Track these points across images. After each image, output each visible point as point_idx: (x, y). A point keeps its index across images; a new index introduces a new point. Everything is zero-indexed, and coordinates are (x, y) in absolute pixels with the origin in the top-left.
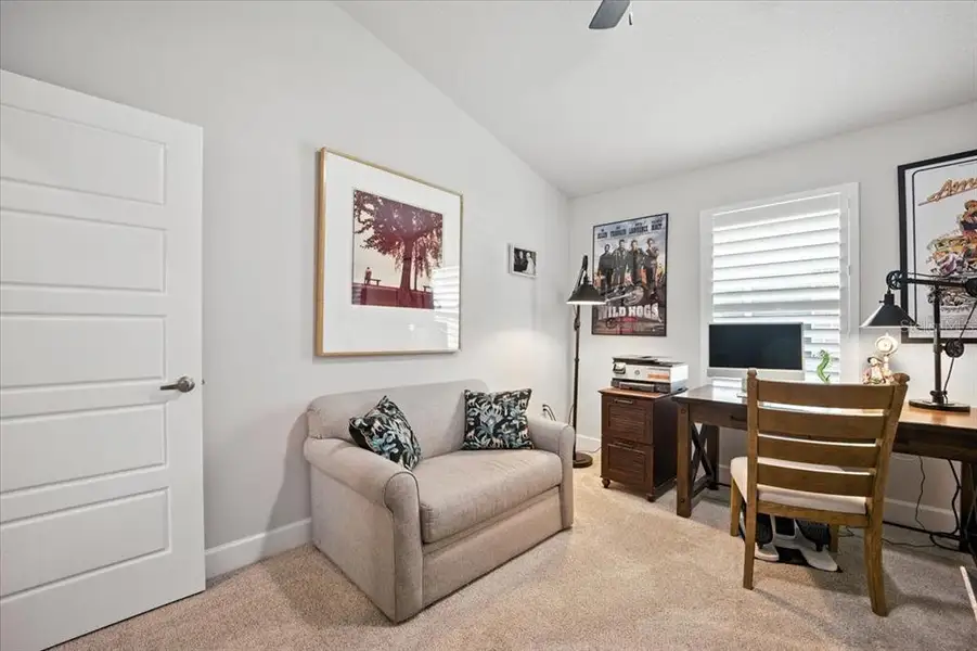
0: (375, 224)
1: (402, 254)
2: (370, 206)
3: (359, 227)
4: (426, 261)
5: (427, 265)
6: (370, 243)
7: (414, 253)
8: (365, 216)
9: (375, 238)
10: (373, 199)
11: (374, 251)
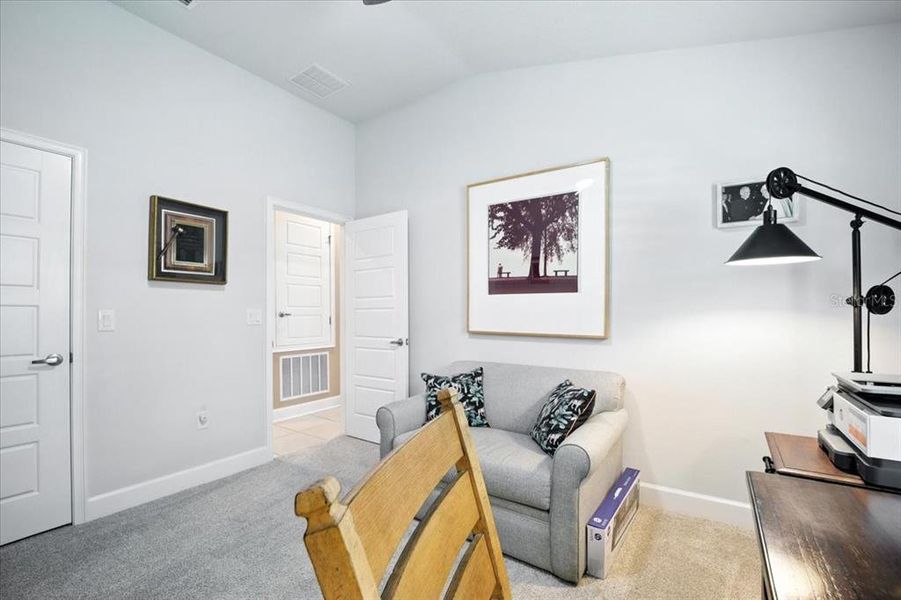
0: (505, 227)
1: (530, 246)
2: (501, 214)
3: (493, 233)
4: (557, 245)
5: (558, 249)
6: (501, 244)
7: (543, 241)
8: (497, 223)
9: (504, 238)
10: (502, 207)
11: (504, 249)
